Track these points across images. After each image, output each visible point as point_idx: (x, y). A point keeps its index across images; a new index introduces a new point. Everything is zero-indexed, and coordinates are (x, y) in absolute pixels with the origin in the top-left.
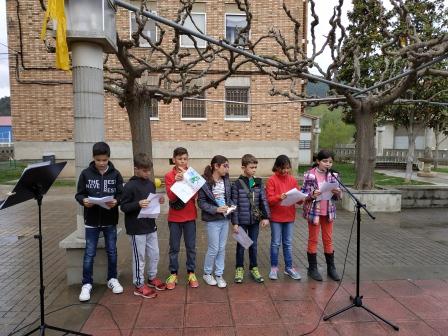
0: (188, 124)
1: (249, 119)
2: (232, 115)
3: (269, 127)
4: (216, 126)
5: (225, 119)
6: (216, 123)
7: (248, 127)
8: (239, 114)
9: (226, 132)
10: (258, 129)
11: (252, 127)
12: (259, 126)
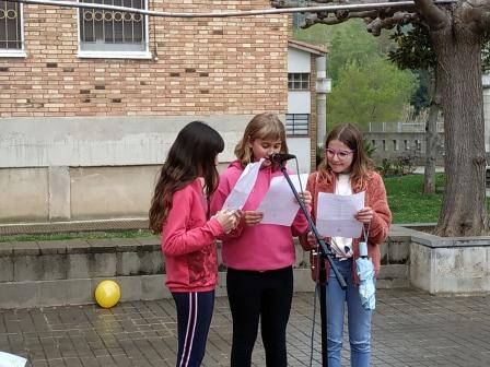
2: (100, 42)
3: (206, 75)
4: (53, 74)
5: (81, 54)
6: (54, 65)
7: (145, 77)
8: (119, 40)
9: (82, 92)
10: (175, 82)
11: (155, 75)
12: (177, 75)
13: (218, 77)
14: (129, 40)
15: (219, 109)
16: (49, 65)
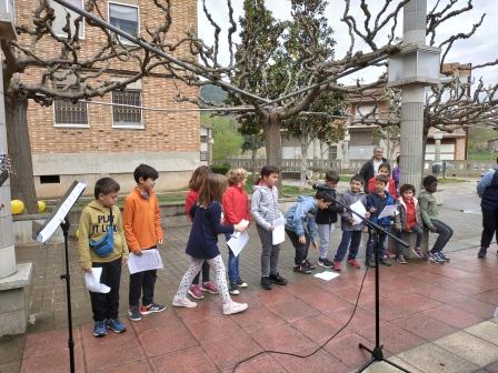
1: (142, 127)
2: (122, 122)
3: (167, 136)
4: (102, 134)
5: (114, 126)
7: (141, 136)
9: (115, 142)
10: (154, 139)
11: (146, 136)
12: (155, 135)
13: (172, 137)
14: (134, 121)
16: (100, 131)
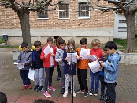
0: (61, 20)
1: (89, 18)
2: (82, 16)
3: (99, 21)
4: (74, 21)
5: (78, 18)
6: (74, 20)
7: (89, 22)
8: (85, 16)
9: (78, 24)
10: (94, 22)
11: (90, 21)
12: (94, 21)
13: (101, 21)
14: (86, 16)
15: (101, 27)
16: (73, 20)
